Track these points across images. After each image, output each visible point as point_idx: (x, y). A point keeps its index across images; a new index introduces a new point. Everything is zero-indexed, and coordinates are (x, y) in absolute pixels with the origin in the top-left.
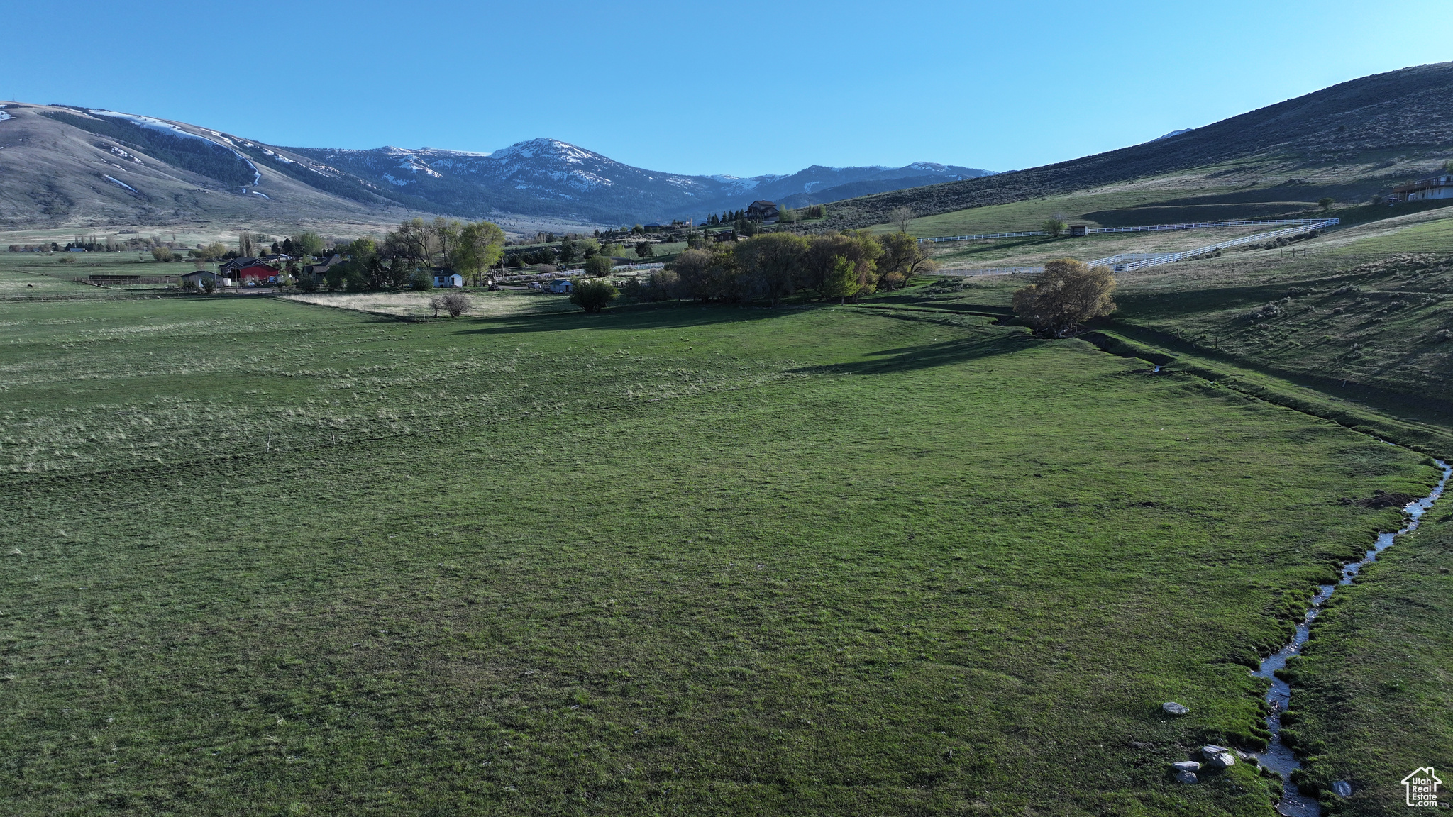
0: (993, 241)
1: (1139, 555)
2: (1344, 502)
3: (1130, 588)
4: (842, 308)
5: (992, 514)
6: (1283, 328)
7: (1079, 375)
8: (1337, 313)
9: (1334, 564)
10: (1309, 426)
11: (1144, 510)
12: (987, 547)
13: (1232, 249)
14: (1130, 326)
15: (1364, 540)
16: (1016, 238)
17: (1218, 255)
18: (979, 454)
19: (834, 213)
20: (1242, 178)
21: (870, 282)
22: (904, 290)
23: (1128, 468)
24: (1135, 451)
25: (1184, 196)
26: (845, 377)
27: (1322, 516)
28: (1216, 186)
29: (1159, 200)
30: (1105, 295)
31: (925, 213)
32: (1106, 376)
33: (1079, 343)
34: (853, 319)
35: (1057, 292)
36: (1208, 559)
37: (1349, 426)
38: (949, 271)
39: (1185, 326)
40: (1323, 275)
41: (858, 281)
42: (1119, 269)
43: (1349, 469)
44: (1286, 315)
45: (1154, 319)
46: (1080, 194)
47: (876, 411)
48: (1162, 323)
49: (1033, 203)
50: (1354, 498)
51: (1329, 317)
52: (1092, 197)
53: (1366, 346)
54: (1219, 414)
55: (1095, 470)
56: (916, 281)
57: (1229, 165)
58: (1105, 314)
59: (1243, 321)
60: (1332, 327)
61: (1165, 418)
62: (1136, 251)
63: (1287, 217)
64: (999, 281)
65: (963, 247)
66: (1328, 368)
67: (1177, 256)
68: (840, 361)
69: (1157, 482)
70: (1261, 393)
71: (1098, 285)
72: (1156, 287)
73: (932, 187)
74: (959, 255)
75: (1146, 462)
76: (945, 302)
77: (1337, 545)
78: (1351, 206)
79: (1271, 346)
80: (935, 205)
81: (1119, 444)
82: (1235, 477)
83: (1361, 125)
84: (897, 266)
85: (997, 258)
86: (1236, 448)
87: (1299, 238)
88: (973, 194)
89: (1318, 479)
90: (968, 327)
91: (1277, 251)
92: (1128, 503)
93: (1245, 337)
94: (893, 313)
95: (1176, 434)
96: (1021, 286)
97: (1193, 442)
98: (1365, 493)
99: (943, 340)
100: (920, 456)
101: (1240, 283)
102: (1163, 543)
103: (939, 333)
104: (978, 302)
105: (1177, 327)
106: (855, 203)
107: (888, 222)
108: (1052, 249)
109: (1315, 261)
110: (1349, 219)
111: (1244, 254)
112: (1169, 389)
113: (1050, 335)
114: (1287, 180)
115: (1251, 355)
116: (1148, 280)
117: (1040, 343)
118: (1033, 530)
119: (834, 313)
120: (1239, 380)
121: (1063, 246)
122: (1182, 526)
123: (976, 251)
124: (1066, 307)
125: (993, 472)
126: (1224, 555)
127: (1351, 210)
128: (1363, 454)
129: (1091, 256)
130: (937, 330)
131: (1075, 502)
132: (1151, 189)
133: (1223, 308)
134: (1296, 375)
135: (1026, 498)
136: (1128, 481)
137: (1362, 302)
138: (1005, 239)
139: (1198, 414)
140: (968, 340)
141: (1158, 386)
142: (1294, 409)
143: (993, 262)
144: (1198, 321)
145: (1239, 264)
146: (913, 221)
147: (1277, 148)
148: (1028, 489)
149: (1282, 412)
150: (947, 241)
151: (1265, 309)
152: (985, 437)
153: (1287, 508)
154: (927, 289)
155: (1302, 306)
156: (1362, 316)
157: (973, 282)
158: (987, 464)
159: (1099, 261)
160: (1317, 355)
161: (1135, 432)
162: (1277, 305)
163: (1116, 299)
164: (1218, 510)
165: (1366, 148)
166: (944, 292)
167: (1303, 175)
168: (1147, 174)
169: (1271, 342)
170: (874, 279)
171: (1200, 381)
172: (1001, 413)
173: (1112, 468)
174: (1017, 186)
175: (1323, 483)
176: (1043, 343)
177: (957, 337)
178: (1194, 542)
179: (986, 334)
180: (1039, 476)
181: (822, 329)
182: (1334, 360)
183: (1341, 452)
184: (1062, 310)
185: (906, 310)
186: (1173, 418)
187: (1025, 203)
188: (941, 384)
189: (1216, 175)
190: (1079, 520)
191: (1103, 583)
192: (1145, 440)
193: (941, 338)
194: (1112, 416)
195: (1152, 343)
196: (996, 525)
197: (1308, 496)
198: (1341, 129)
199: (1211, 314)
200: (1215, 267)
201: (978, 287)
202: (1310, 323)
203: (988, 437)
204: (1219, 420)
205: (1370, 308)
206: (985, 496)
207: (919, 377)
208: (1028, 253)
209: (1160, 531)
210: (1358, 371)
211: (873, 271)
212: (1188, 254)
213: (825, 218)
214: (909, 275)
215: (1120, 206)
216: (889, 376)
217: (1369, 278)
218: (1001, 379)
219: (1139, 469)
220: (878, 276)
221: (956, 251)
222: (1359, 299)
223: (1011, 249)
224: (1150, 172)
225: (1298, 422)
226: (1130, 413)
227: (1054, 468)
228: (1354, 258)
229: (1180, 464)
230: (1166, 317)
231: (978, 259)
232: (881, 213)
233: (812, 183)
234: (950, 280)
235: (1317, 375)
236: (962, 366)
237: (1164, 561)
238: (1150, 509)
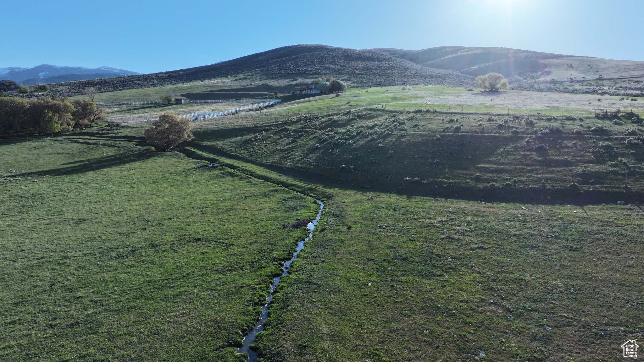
0: (139, 105)
1: (189, 274)
2: (284, 227)
3: (180, 300)
4: (52, 139)
5: (112, 259)
6: (262, 145)
7: (175, 170)
8: (281, 138)
9: (280, 264)
10: (271, 189)
11: (196, 244)
12: (101, 284)
13: (243, 111)
14: (200, 145)
15: (292, 247)
16: (150, 104)
17: (237, 113)
18: (115, 219)
19: (54, 89)
20: (246, 82)
21: (69, 124)
22: (90, 129)
23: (192, 219)
24: (196, 208)
25: (223, 88)
26: (46, 178)
27: (276, 236)
28: (236, 85)
29: (214, 89)
30: (188, 131)
31: (105, 91)
32: (188, 170)
33: (177, 154)
34: (58, 145)
35: (165, 130)
36: (223, 271)
37: (286, 187)
38: (116, 119)
39: (223, 145)
40: (276, 122)
41: (61, 124)
42: (196, 119)
43: (287, 209)
44: (263, 139)
45: (211, 142)
46: (180, 85)
47: (60, 198)
48: (214, 143)
49: (159, 88)
50: (288, 224)
51: (278, 139)
52: (185, 87)
53: (292, 151)
54: (236, 186)
55: (175, 222)
56: (97, 124)
57: (240, 76)
58: (189, 140)
59: (247, 142)
60: (280, 143)
61: (212, 189)
62: (204, 111)
63: (263, 99)
64: (140, 125)
65: (124, 107)
66: (279, 162)
67: (221, 114)
68: (45, 169)
69: (204, 226)
70: (253, 174)
71: (185, 127)
72: (211, 127)
73: (109, 78)
74: (122, 111)
75: (201, 214)
76: (111, 135)
77: (281, 252)
78: (285, 95)
79: (257, 152)
80: (111, 87)
81: (189, 205)
82: (240, 218)
83: (286, 64)
84: (85, 117)
85: (141, 113)
86: (242, 202)
87: (267, 107)
88: (131, 83)
89: (275, 215)
90: (123, 147)
91: (259, 112)
92: (188, 241)
93: (247, 149)
94: (82, 141)
95: (216, 197)
96: (149, 127)
97: (224, 201)
98: (292, 221)
99: (109, 154)
100: (79, 224)
101: (245, 125)
102: (203, 264)
103: (107, 151)
104: (128, 135)
105: (220, 145)
106: (66, 84)
107: (84, 95)
108: (167, 109)
109: (273, 116)
110: (285, 100)
111: (247, 113)
112: (216, 174)
113: (164, 150)
114: (262, 83)
115: (250, 157)
116: (209, 124)
117: (158, 154)
118: (134, 266)
119: (47, 142)
120: (245, 168)
121: (172, 108)
122: (214, 251)
123: (130, 110)
124: (171, 137)
125: (120, 230)
126: (231, 267)
127: (285, 96)
128: (292, 201)
129: (185, 113)
130: (106, 149)
131: (161, 243)
132: (210, 85)
133: (239, 136)
134: (267, 165)
135: (134, 245)
136: (190, 227)
137: (290, 133)
138: (145, 104)
139: (228, 186)
140: (122, 154)
141: (211, 173)
142: (266, 181)
143: (138, 115)
144: (229, 142)
145: (245, 117)
146: (97, 95)
147: (258, 71)
148: (135, 240)
149: (262, 183)
150: (116, 105)
151: (255, 137)
152: (121, 208)
153: (262, 233)
154: (102, 128)
155: (269, 135)
156: (290, 139)
157: (127, 125)
158: (118, 224)
159: (188, 115)
160: (275, 156)
161: (198, 198)
162: (259, 134)
163: (193, 133)
164: (231, 238)
165: (289, 73)
166: (111, 130)
167: (267, 82)
168: (209, 78)
169: (257, 151)
170: (71, 123)
171: (229, 170)
172: (133, 193)
173: (183, 220)
174: (152, 80)
175: (278, 217)
176: (160, 154)
177: (117, 153)
178: (218, 261)
179: (132, 151)
180: (145, 229)
181: (37, 151)
182: (281, 158)
183: (284, 200)
184: (169, 138)
185: (89, 139)
186: (216, 189)
187: (155, 88)
188: (103, 179)
189: (236, 80)
190: (161, 255)
191: (166, 299)
192: (202, 202)
193: (108, 153)
194: (188, 190)
195: (209, 152)
196: (111, 266)
197: (271, 225)
198: (280, 65)
199: (234, 139)
200: (236, 118)
201: (129, 127)
202: (272, 142)
203: (123, 208)
204: (236, 188)
205: (293, 135)
206: (110, 247)
207: (92, 175)
208: (156, 111)
209: (202, 256)
210: (289, 162)
211: (70, 119)
212: (225, 113)
213: (48, 91)
214: (93, 121)
215: (198, 91)
216: (74, 176)
217: (292, 123)
218: (137, 174)
219: (196, 219)
220: (74, 122)
221: (120, 110)
222: (289, 132)
223: (148, 109)
224: (210, 77)
225: (268, 187)
226: (197, 188)
227: (154, 223)
228: (286, 116)
229: (217, 214)
230: (216, 141)
231: (131, 114)
232: (82, 90)
233: (44, 73)
234: (115, 124)
235: (275, 165)
236: (117, 168)
237: (201, 276)
238: (199, 242)
